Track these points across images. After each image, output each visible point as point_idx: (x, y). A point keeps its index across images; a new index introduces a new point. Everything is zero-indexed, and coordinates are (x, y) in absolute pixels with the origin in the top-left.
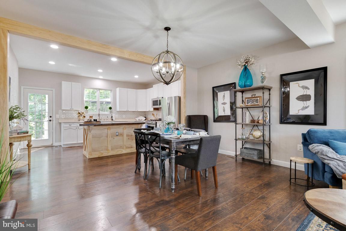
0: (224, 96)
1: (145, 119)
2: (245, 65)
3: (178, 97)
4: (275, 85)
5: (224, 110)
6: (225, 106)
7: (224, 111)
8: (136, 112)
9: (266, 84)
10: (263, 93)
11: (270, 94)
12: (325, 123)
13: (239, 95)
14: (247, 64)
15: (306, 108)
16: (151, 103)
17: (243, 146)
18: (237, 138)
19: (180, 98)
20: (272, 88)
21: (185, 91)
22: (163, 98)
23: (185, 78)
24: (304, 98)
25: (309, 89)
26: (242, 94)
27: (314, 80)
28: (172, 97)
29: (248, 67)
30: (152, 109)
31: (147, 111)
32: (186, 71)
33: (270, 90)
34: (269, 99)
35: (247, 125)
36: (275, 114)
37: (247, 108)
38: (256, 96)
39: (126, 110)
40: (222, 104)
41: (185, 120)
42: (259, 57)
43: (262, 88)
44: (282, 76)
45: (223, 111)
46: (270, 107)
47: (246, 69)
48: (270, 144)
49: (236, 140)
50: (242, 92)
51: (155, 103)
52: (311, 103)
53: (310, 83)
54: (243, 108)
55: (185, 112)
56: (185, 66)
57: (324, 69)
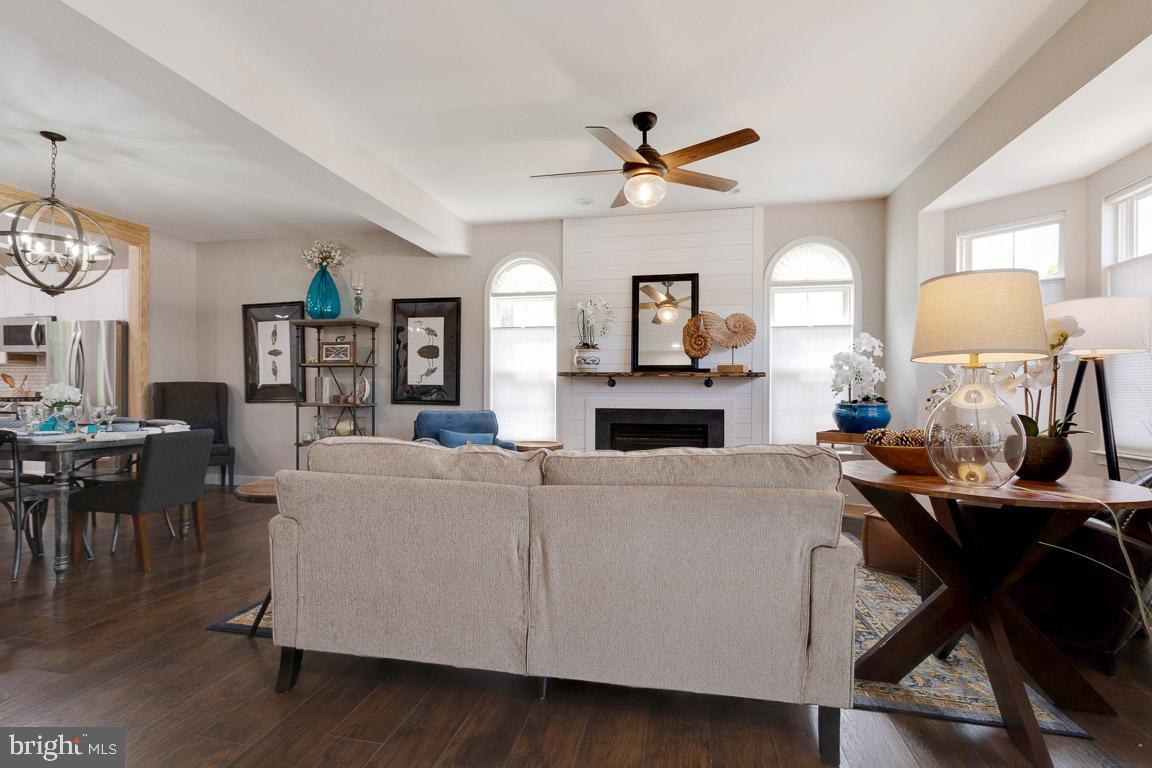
0: (275, 333)
2: (321, 264)
3: (119, 322)
4: (385, 320)
5: (275, 369)
6: (276, 359)
7: (275, 372)
9: (365, 316)
10: (355, 336)
11: (373, 339)
12: (456, 402)
13: (311, 334)
14: (325, 264)
15: (433, 371)
18: (301, 441)
19: (124, 327)
20: (378, 325)
21: (146, 308)
22: (54, 319)
23: (145, 268)
24: (428, 352)
25: (436, 335)
26: (319, 332)
27: (442, 319)
28: (98, 322)
29: (328, 269)
32: (149, 245)
33: (373, 330)
34: (373, 352)
35: (327, 407)
36: (384, 384)
37: (330, 367)
38: (345, 341)
40: (271, 353)
41: (144, 397)
42: (354, 251)
43: (354, 325)
44: (396, 302)
45: (271, 372)
46: (373, 368)
47: (323, 273)
49: (298, 445)
50: (319, 328)
51: (18, 334)
52: (439, 363)
53: (437, 324)
54: (319, 367)
55: (146, 372)
56: (146, 230)
57: (457, 301)
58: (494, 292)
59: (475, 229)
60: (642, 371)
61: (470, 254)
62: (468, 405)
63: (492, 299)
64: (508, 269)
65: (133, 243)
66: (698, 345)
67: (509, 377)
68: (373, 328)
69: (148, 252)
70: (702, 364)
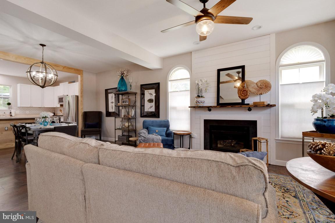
0: (112, 97)
1: (53, 114)
2: (121, 76)
3: (76, 96)
4: (139, 91)
8: (44, 108)
9: (133, 90)
10: (129, 97)
11: (136, 97)
13: (120, 96)
14: (122, 75)
15: (152, 107)
16: (57, 100)
17: (122, 134)
20: (137, 93)
21: (82, 91)
22: (67, 95)
23: (82, 81)
24: (150, 101)
25: (152, 95)
26: (122, 96)
27: (154, 90)
29: (124, 77)
30: (59, 106)
31: (55, 107)
32: (83, 74)
34: (135, 102)
36: (138, 111)
37: (125, 106)
38: (127, 98)
39: (29, 106)
40: (111, 103)
41: (82, 115)
42: (131, 71)
43: (128, 93)
44: (141, 85)
45: (111, 108)
46: (136, 106)
47: (122, 78)
48: (136, 131)
49: (115, 129)
51: (61, 100)
52: (153, 104)
53: (153, 91)
54: (122, 106)
55: (82, 109)
56: (82, 71)
57: (159, 84)
58: (170, 80)
59: (164, 59)
60: (221, 105)
61: (162, 68)
62: (162, 118)
63: (169, 82)
64: (174, 72)
65: (79, 75)
66: (244, 94)
67: (174, 108)
68: (135, 94)
69: (83, 77)
70: (246, 102)
